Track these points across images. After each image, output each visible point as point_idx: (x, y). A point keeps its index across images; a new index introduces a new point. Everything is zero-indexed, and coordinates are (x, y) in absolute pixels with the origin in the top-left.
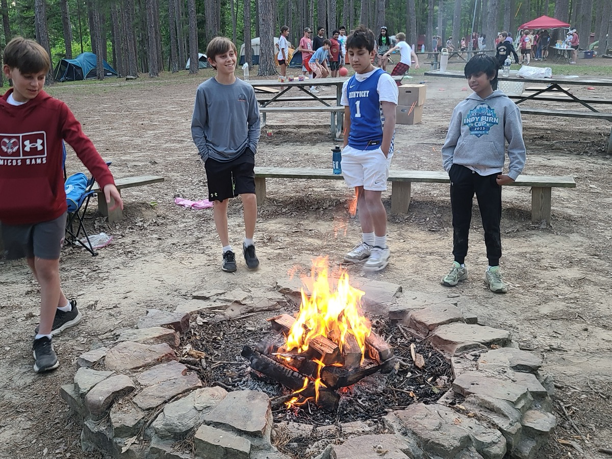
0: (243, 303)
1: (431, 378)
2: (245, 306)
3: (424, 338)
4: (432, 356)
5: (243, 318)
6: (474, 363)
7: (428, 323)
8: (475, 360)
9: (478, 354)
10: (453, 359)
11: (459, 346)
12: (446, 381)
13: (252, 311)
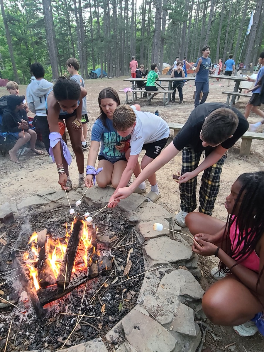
0: (57, 202)
1: (126, 289)
2: (57, 204)
3: (141, 243)
4: (138, 262)
5: (55, 211)
6: (158, 281)
7: (145, 236)
8: (160, 278)
9: (164, 273)
10: (147, 274)
11: (154, 263)
12: (133, 297)
13: (61, 207)
